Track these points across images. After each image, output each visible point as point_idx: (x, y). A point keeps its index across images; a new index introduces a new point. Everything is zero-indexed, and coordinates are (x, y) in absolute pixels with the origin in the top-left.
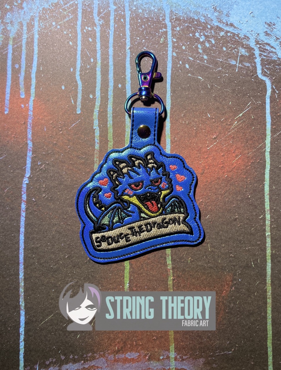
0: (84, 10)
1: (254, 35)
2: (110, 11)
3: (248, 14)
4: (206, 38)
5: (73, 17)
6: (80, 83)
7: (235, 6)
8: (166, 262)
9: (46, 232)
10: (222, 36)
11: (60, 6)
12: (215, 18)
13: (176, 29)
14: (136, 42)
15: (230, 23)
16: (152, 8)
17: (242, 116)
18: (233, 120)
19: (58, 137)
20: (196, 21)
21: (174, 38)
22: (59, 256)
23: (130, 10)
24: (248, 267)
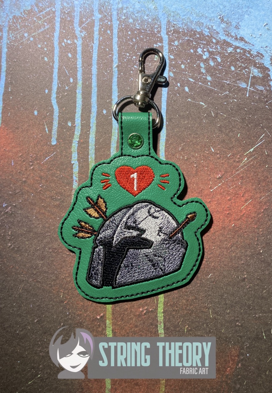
0: (63, 19)
1: (269, 51)
2: (93, 21)
3: (262, 26)
4: (211, 55)
5: (49, 27)
6: (56, 107)
7: (246, 16)
8: (158, 331)
9: (12, 289)
10: (230, 53)
11: (34, 14)
12: (222, 31)
13: (174, 44)
14: (126, 59)
15: (240, 37)
16: (146, 18)
17: (253, 151)
18: (242, 156)
19: (28, 173)
20: (199, 34)
21: (171, 55)
22: (27, 319)
23: (118, 20)
24: (258, 338)
